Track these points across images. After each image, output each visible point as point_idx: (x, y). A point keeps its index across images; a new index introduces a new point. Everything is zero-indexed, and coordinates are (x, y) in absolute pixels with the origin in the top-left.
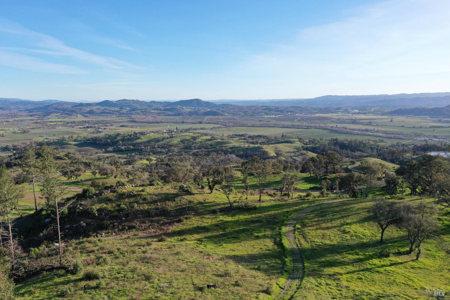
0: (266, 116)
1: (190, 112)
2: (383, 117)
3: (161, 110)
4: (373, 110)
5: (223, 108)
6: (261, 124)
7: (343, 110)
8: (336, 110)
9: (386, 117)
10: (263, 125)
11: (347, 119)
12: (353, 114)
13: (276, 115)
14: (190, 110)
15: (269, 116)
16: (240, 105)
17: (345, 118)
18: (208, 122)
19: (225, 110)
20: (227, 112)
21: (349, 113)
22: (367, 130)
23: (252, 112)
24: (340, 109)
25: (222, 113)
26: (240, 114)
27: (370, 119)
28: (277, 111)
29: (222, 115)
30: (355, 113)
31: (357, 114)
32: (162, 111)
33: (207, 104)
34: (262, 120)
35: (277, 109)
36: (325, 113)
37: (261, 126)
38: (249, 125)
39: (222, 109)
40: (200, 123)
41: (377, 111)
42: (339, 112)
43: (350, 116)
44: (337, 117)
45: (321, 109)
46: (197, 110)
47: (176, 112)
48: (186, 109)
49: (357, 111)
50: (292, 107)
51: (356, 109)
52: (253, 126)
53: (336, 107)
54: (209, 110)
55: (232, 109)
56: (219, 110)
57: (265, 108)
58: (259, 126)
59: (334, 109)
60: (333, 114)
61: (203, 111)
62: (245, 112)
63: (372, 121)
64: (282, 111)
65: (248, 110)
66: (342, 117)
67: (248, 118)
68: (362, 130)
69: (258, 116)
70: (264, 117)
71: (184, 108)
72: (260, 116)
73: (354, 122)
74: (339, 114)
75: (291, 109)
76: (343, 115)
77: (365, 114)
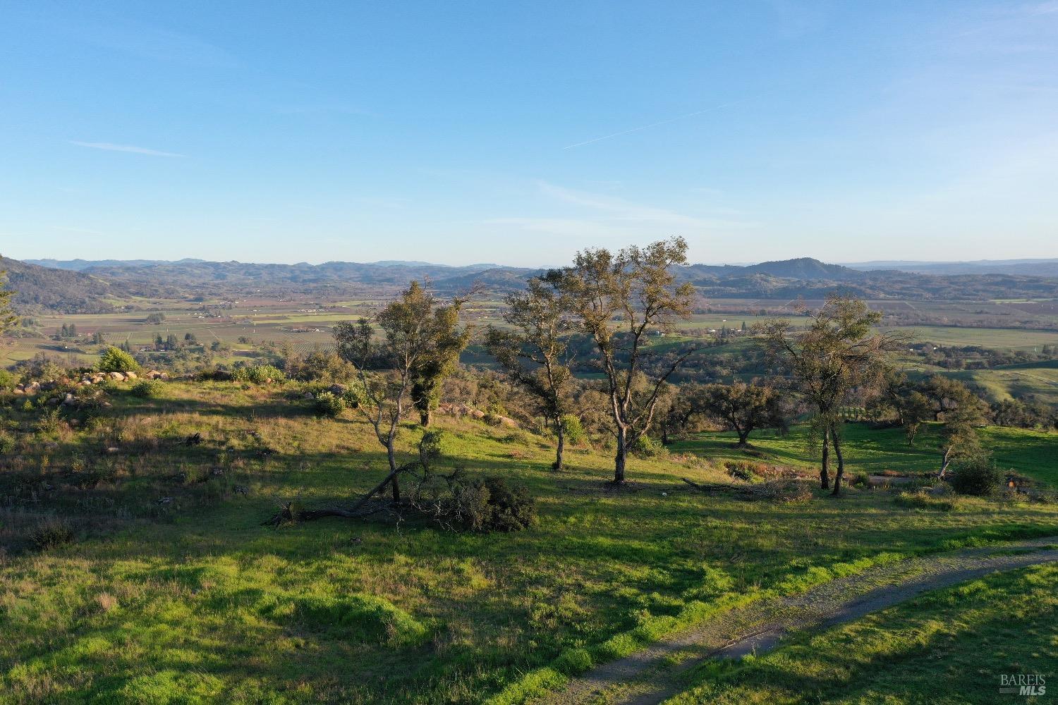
0: (998, 302)
1: (785, 289)
5: (875, 280)
6: (981, 321)
10: (985, 323)
13: (1029, 298)
14: (785, 285)
15: (1007, 301)
19: (877, 284)
20: (885, 289)
23: (955, 290)
25: (869, 291)
26: (920, 295)
29: (869, 297)
32: (715, 287)
33: (834, 270)
34: (986, 310)
35: (1036, 284)
37: (980, 326)
38: (945, 320)
39: (870, 283)
46: (805, 283)
47: (749, 290)
48: (775, 283)
52: (955, 326)
54: (835, 284)
55: (900, 282)
56: (863, 284)
57: (1000, 279)
58: (975, 325)
61: (819, 285)
62: (935, 291)
64: (1050, 288)
65: (945, 284)
67: (942, 306)
69: (974, 300)
70: (994, 304)
71: (771, 279)
72: (980, 300)
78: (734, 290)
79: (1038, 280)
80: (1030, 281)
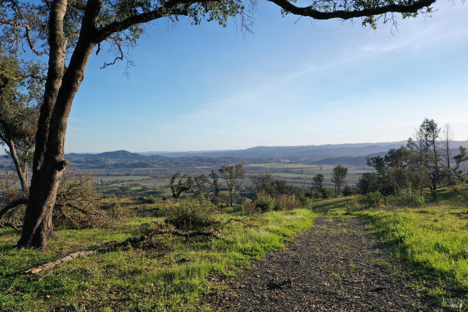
0: (199, 167)
1: (115, 164)
2: (313, 166)
3: (82, 162)
4: (303, 160)
5: (152, 159)
6: (194, 175)
7: (275, 160)
8: (269, 160)
9: (315, 166)
11: (280, 169)
12: (285, 163)
13: (208, 166)
14: (115, 162)
15: (202, 167)
16: (171, 156)
17: (278, 167)
18: (136, 174)
19: (154, 161)
20: (157, 163)
21: (281, 162)
22: (299, 178)
23: (184, 163)
24: (272, 159)
25: (151, 164)
26: (171, 165)
27: (302, 168)
28: (211, 162)
29: (151, 167)
30: (287, 163)
31: (289, 164)
32: (83, 164)
33: (135, 155)
34: (195, 171)
36: (257, 163)
38: (182, 175)
39: (151, 161)
40: (128, 175)
41: (307, 161)
42: (271, 162)
43: (282, 166)
44: (270, 167)
45: (254, 160)
46: (124, 161)
47: (99, 165)
48: (111, 161)
49: (288, 161)
50: (225, 158)
51: (287, 159)
53: (268, 157)
54: (137, 162)
55: (162, 160)
56: (148, 161)
57: (198, 159)
59: (267, 159)
60: (266, 164)
61: (130, 162)
62: (176, 164)
63: (303, 170)
64: (215, 162)
65: (179, 161)
66: (275, 167)
68: (295, 179)
69: (190, 167)
70: (197, 168)
71: (109, 160)
72: (192, 167)
73: (287, 171)
74: (272, 164)
75: (224, 160)
76: (275, 165)
77: (296, 163)
78: (92, 165)
79: (210, 159)
80: (208, 159)
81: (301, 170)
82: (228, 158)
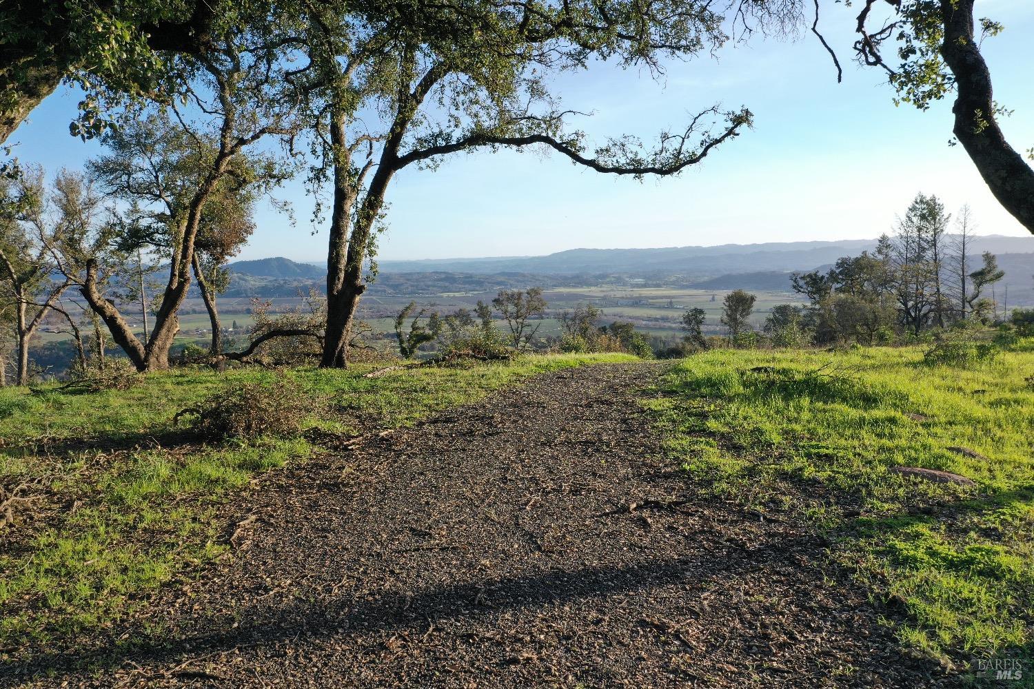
0: (445, 295)
1: (263, 288)
2: (694, 292)
4: (673, 279)
7: (613, 279)
8: (599, 279)
9: (701, 292)
11: (623, 298)
12: (634, 286)
13: (466, 292)
14: (263, 283)
15: (451, 294)
16: (383, 271)
17: (619, 294)
21: (624, 285)
22: (665, 319)
23: (412, 286)
24: (603, 276)
26: (384, 291)
27: (670, 297)
28: (470, 283)
30: (638, 286)
31: (642, 287)
33: (307, 268)
34: (438, 302)
35: (470, 279)
36: (574, 287)
41: (682, 281)
42: (603, 283)
43: (628, 292)
44: (602, 295)
45: (565, 278)
46: (282, 282)
48: (253, 282)
49: (640, 281)
50: (503, 274)
51: (639, 277)
53: (597, 273)
54: (310, 282)
57: (443, 276)
59: (595, 277)
60: (593, 288)
61: (295, 284)
62: (396, 287)
63: (673, 300)
64: (480, 283)
65: (402, 281)
66: (612, 293)
67: (403, 300)
68: (656, 320)
69: (427, 294)
70: (442, 297)
71: (248, 278)
72: (431, 294)
73: (637, 302)
74: (605, 288)
75: (502, 279)
76: (612, 290)
77: (658, 286)
79: (471, 276)
80: (466, 277)
81: (669, 300)
82: (510, 275)
